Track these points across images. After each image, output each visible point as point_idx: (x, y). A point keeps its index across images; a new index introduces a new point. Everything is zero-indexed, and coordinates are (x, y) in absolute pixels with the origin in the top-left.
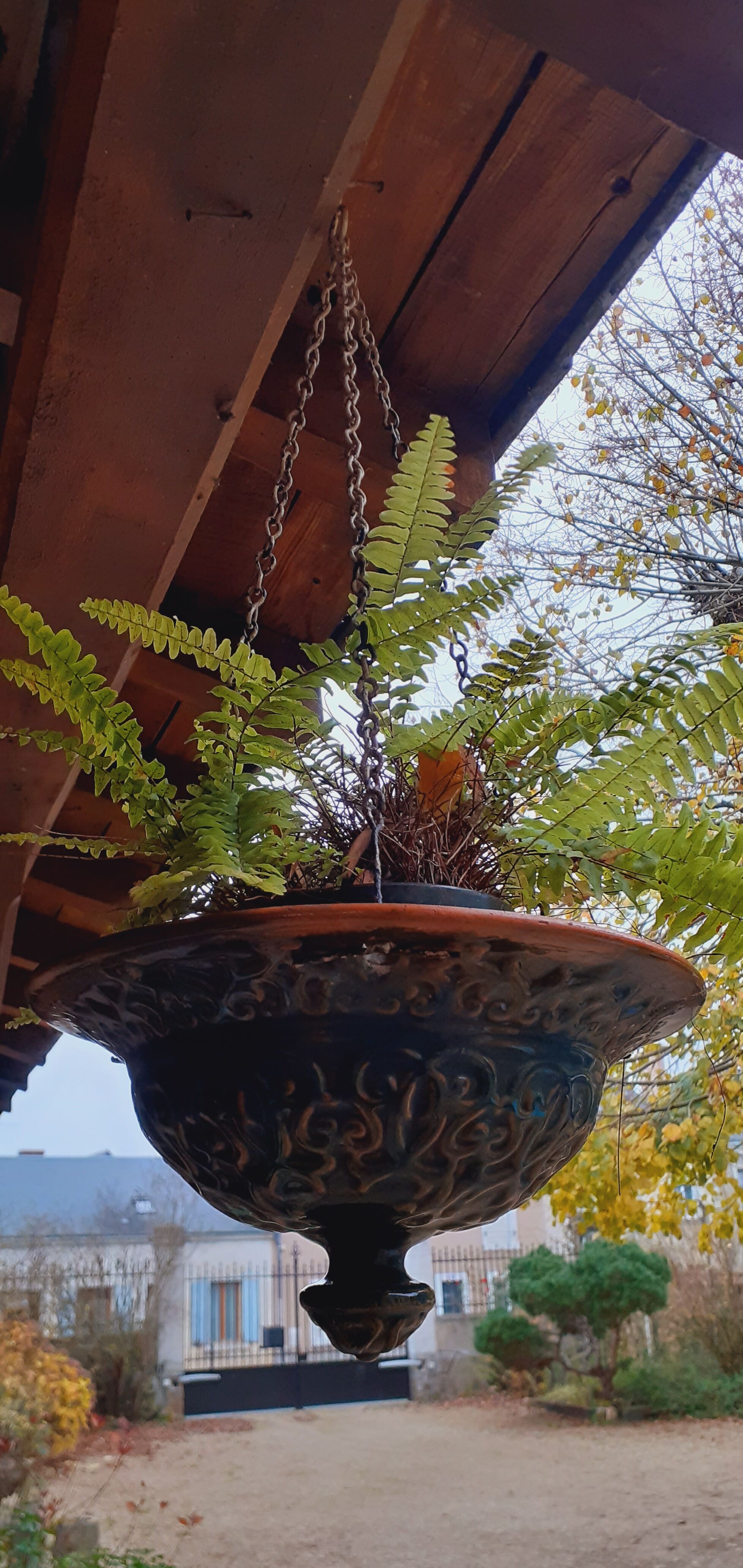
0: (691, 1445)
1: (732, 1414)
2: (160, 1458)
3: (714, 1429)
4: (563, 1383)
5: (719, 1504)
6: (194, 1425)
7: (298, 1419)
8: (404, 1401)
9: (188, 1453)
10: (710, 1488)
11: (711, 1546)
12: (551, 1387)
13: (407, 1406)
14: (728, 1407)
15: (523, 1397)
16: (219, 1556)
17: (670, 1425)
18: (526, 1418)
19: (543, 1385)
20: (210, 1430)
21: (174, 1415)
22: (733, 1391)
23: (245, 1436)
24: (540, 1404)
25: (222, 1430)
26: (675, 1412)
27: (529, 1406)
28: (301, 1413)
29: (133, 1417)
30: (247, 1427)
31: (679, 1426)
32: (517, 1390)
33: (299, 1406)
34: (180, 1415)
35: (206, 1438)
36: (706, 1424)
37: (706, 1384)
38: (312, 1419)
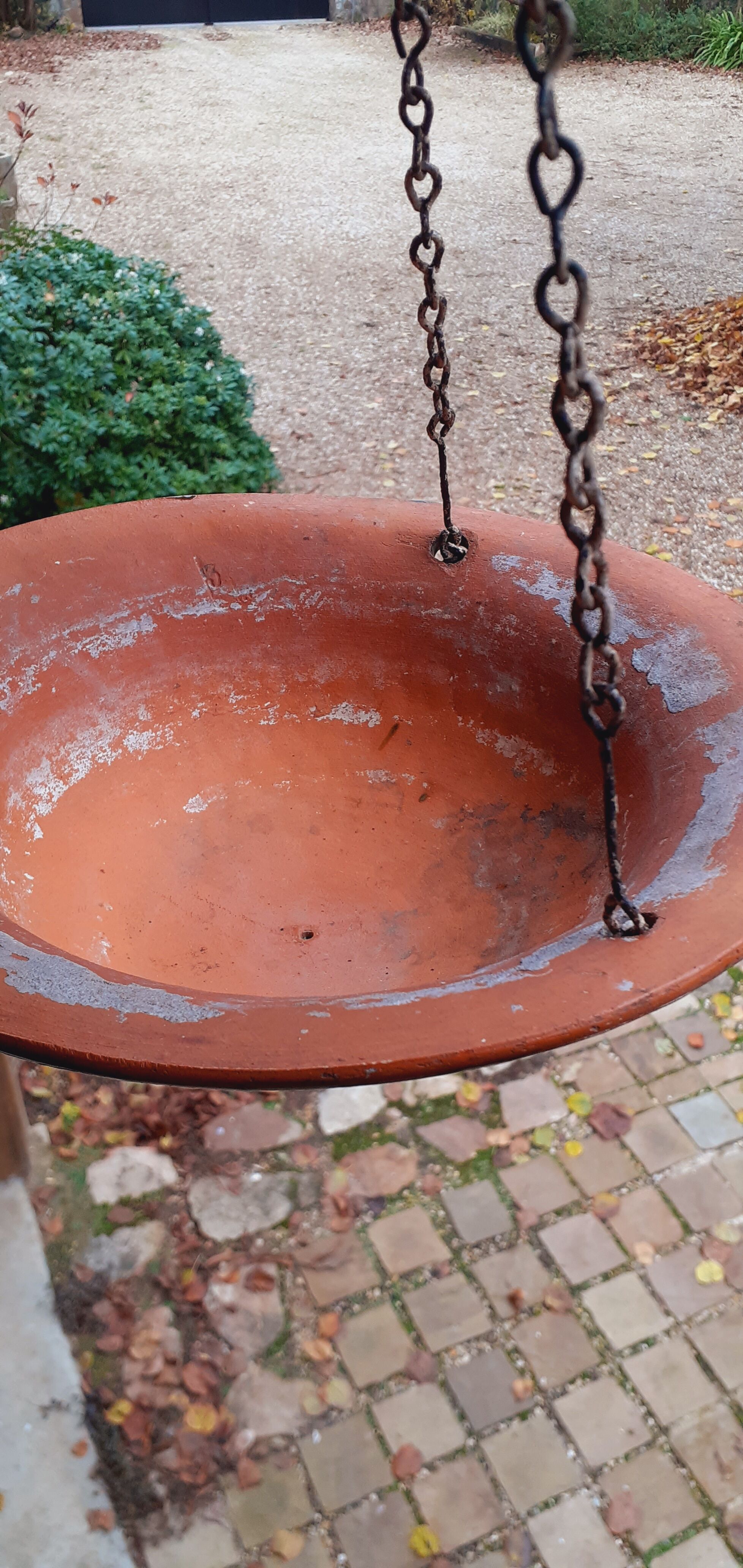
0: (614, 92)
1: (665, 57)
2: (66, 77)
3: (641, 74)
4: (494, 11)
5: (631, 160)
6: (97, 38)
7: (208, 36)
8: (323, 21)
9: (94, 72)
10: (624, 142)
11: (612, 203)
12: (480, 15)
13: (325, 27)
14: (663, 49)
15: (449, 24)
16: (137, 192)
17: (598, 67)
18: (449, 49)
19: (472, 12)
20: (114, 46)
21: (74, 26)
22: (672, 31)
23: (153, 56)
24: (466, 34)
25: (127, 47)
26: (607, 52)
27: (455, 35)
28: (210, 29)
29: (29, 27)
30: (154, 44)
31: (607, 69)
32: (444, 15)
33: (209, 22)
34: (81, 26)
35: (111, 55)
36: (635, 68)
37: (647, 22)
38: (224, 37)
